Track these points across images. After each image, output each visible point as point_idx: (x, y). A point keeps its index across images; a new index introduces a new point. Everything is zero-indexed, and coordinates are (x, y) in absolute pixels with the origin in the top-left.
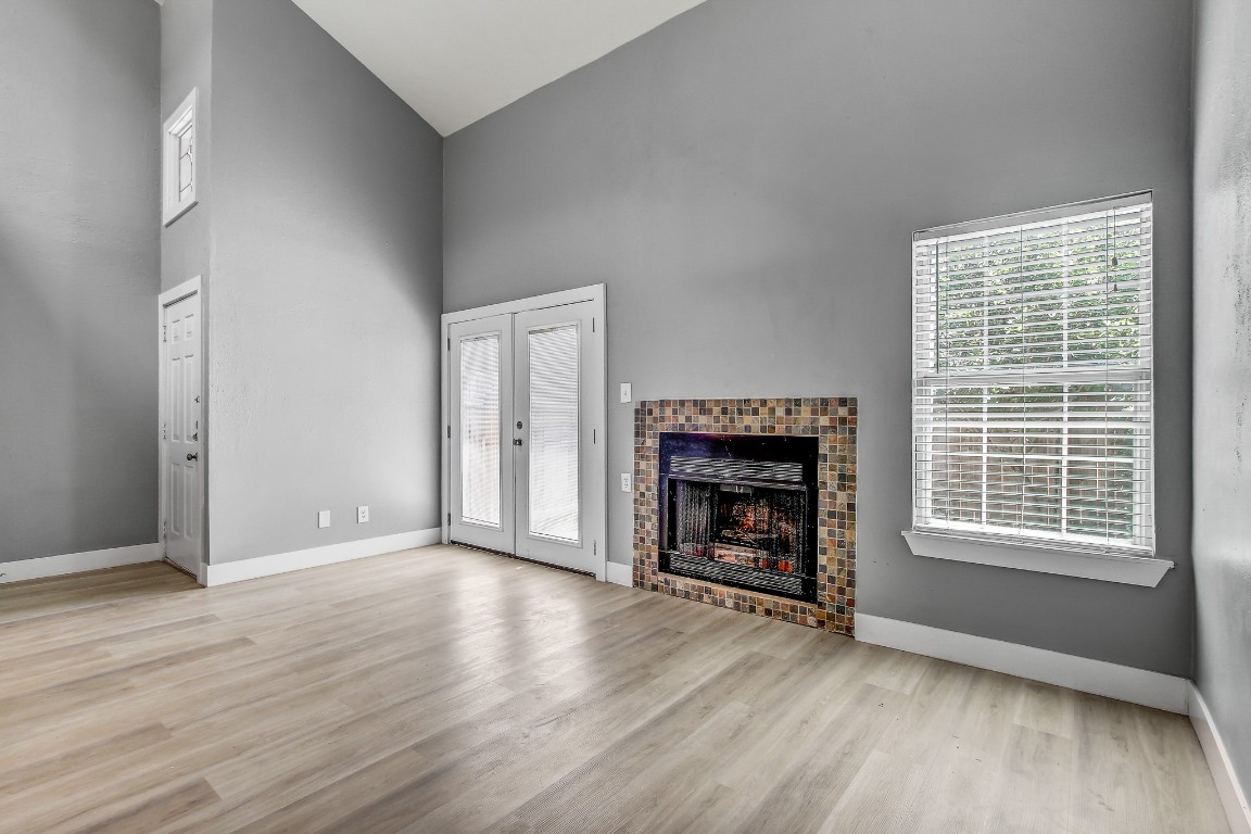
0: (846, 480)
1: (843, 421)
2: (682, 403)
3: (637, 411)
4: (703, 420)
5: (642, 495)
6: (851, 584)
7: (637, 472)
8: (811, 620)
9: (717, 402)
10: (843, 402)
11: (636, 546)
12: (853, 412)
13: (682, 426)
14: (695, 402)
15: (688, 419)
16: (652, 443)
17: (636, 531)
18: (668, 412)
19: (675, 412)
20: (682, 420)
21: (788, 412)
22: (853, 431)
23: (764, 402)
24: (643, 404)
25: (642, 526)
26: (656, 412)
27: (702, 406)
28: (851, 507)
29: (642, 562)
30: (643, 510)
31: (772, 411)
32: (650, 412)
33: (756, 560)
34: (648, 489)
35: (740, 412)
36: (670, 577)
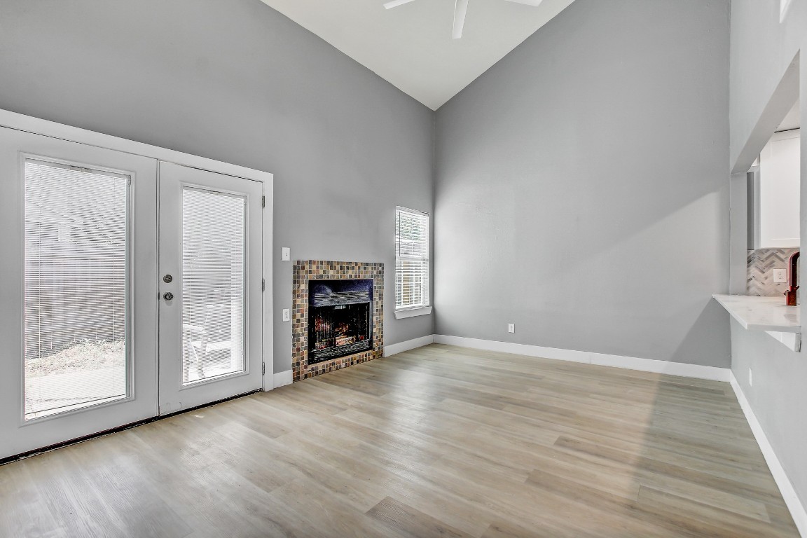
0: (381, 296)
1: (380, 272)
2: (322, 262)
3: (295, 267)
4: (331, 272)
5: (298, 320)
6: (382, 336)
7: (294, 306)
8: (371, 357)
9: (338, 263)
10: (381, 265)
11: (294, 355)
12: (383, 268)
13: (321, 276)
14: (328, 262)
15: (324, 272)
16: (304, 287)
17: (294, 345)
18: (314, 268)
19: (318, 267)
20: (321, 272)
21: (365, 268)
22: (383, 276)
23: (356, 264)
24: (299, 262)
25: (298, 340)
26: (307, 267)
27: (331, 265)
28: (382, 306)
29: (298, 364)
30: (299, 330)
31: (359, 268)
32: (303, 268)
33: (353, 339)
34: (302, 316)
35: (348, 268)
36: (314, 366)
